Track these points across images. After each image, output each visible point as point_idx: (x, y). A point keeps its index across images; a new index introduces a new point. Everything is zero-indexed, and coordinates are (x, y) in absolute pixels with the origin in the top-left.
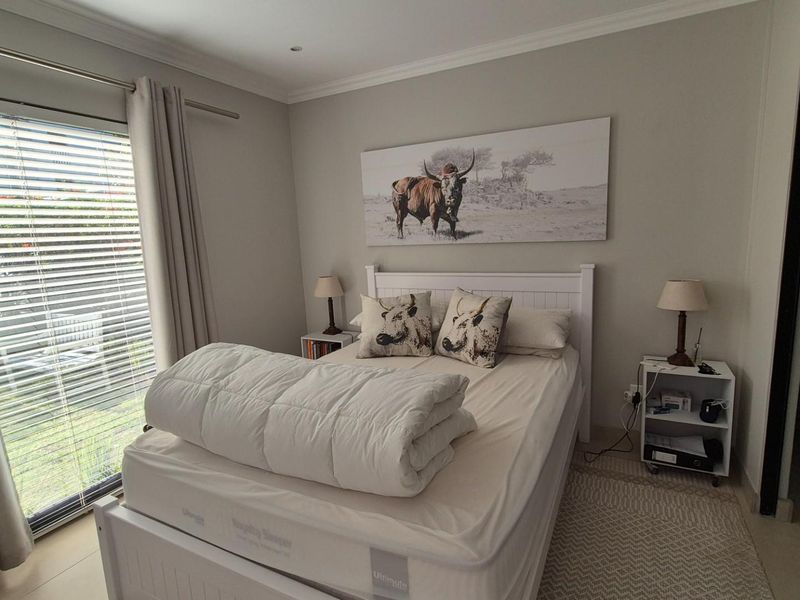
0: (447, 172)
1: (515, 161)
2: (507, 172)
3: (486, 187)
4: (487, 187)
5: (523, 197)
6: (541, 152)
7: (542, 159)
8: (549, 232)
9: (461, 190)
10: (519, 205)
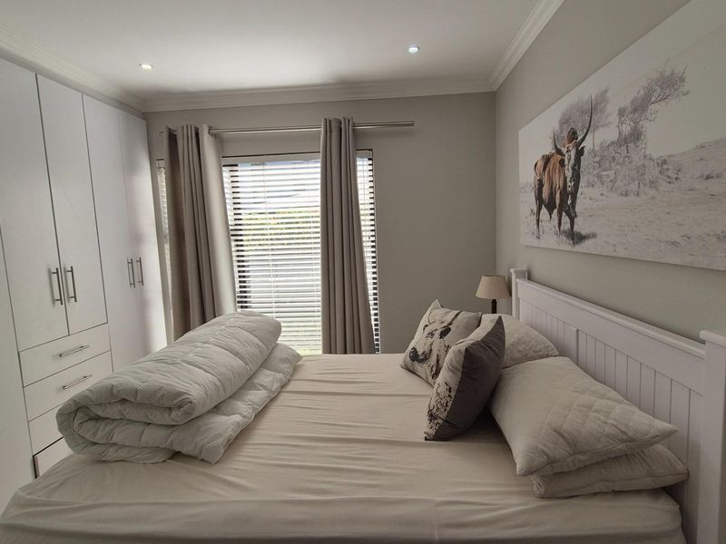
0: (569, 143)
1: (632, 102)
2: (624, 127)
3: (602, 160)
4: (603, 157)
5: (641, 170)
6: (668, 73)
7: (668, 85)
8: (674, 243)
9: (579, 168)
10: (634, 187)
